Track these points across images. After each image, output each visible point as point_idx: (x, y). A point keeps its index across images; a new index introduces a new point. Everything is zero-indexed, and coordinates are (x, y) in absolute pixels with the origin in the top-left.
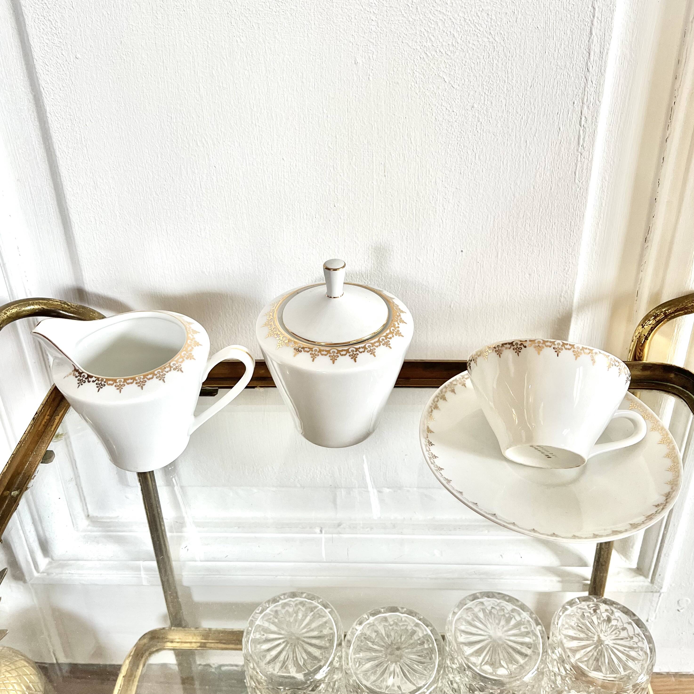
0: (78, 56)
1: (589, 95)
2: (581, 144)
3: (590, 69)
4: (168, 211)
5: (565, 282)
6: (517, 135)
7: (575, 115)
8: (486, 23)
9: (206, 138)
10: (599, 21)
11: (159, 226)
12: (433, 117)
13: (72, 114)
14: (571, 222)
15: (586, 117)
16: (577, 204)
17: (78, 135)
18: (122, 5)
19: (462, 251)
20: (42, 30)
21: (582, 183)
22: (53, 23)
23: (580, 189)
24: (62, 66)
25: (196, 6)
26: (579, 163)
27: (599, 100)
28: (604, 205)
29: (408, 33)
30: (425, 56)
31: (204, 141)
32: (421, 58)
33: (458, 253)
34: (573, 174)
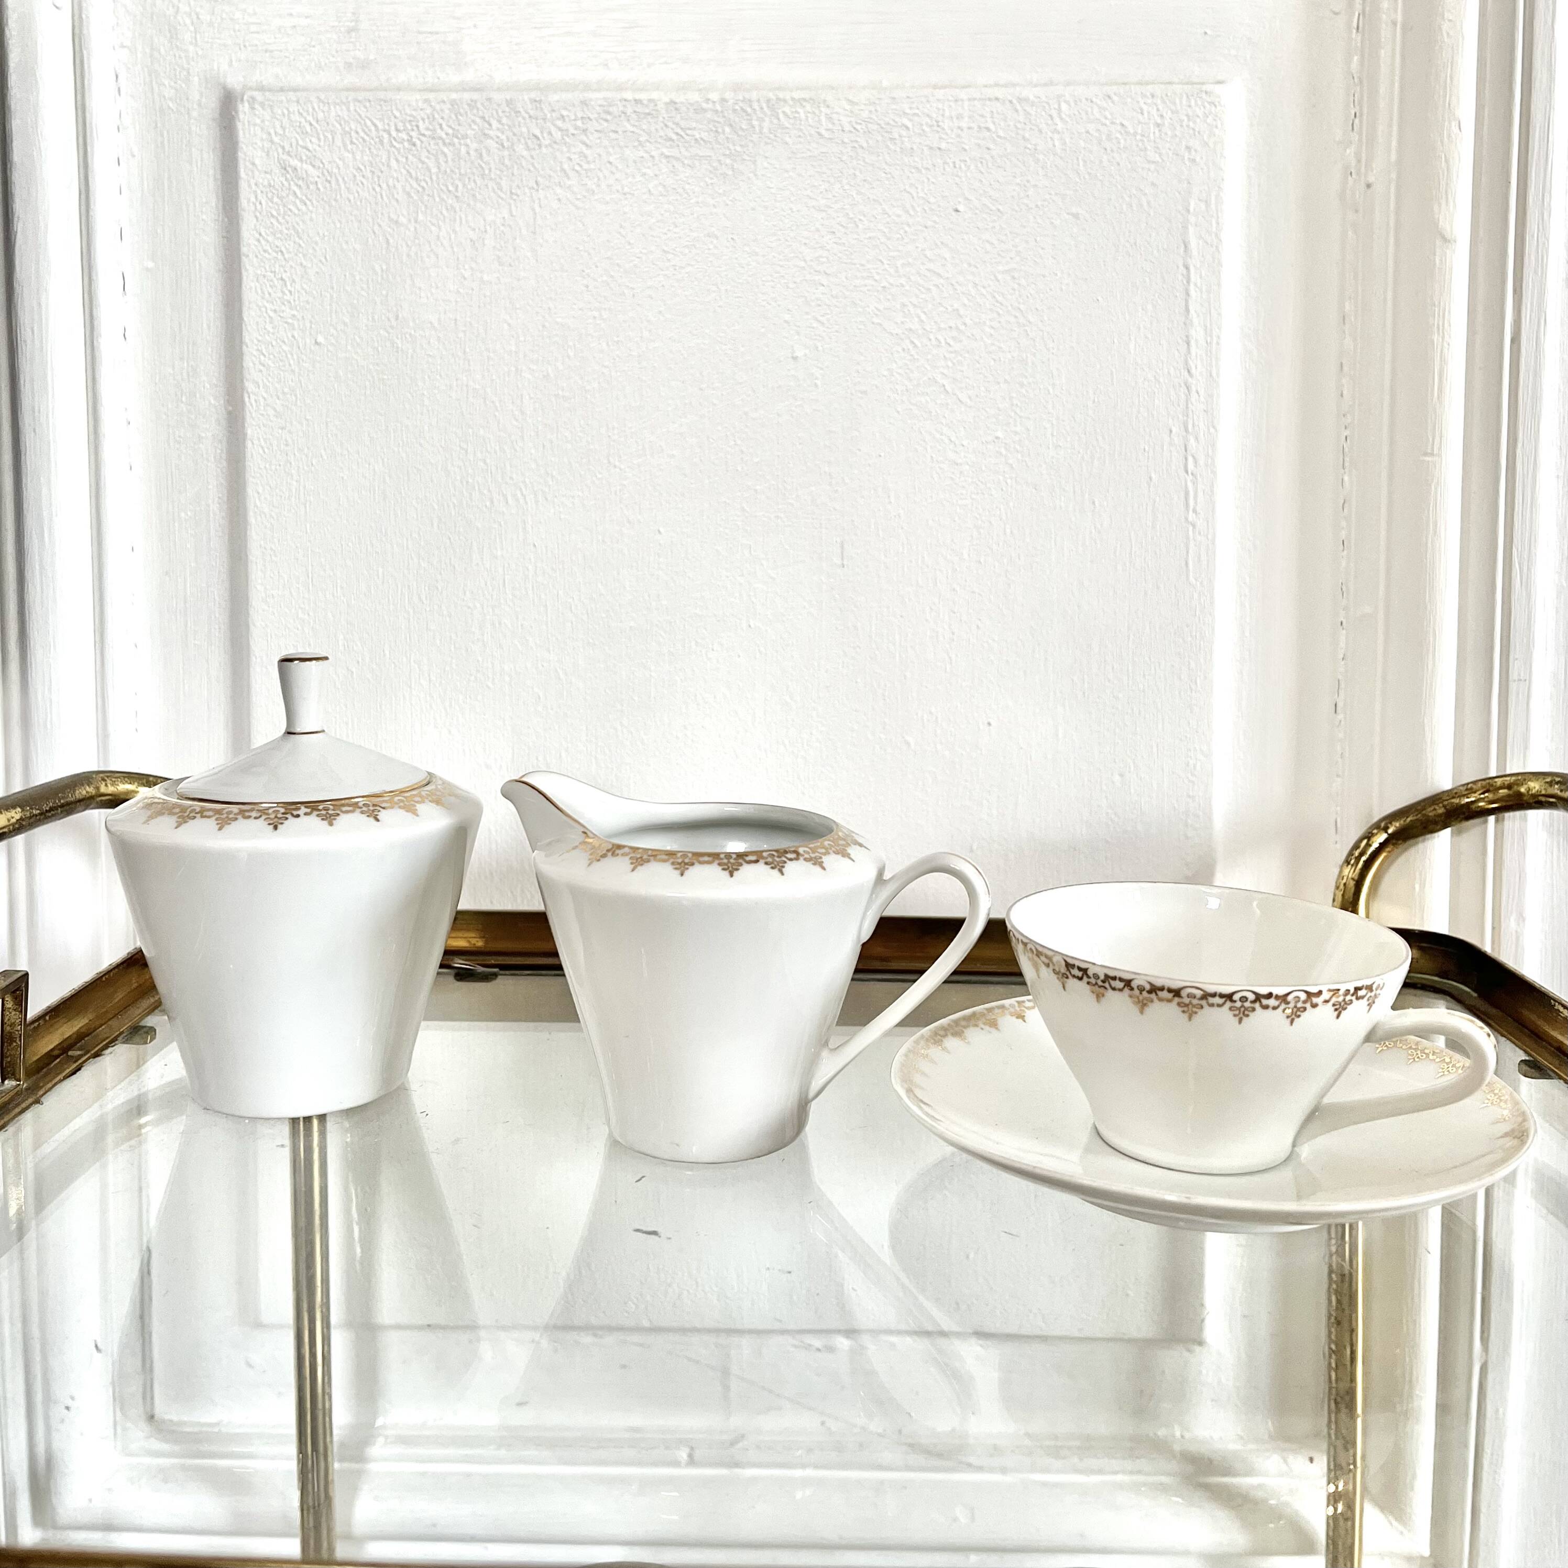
0: (320, 339)
1: (1195, 417)
2: (1191, 508)
3: (1193, 371)
5: (1191, 794)
6: (1077, 490)
7: (1174, 453)
8: (1012, 292)
9: (524, 490)
10: (1198, 290)
11: (416, 666)
12: (928, 456)
13: (290, 443)
14: (1189, 662)
15: (1196, 456)
16: (1196, 625)
17: (295, 483)
18: (408, 255)
19: (989, 724)
20: (267, 296)
21: (1201, 583)
22: (288, 284)
23: (1199, 596)
24: (289, 356)
26: (1192, 543)
27: (1214, 427)
28: (1247, 634)
29: (881, 308)
30: (911, 347)
31: (519, 495)
32: (904, 350)
33: (981, 727)
34: (1183, 564)
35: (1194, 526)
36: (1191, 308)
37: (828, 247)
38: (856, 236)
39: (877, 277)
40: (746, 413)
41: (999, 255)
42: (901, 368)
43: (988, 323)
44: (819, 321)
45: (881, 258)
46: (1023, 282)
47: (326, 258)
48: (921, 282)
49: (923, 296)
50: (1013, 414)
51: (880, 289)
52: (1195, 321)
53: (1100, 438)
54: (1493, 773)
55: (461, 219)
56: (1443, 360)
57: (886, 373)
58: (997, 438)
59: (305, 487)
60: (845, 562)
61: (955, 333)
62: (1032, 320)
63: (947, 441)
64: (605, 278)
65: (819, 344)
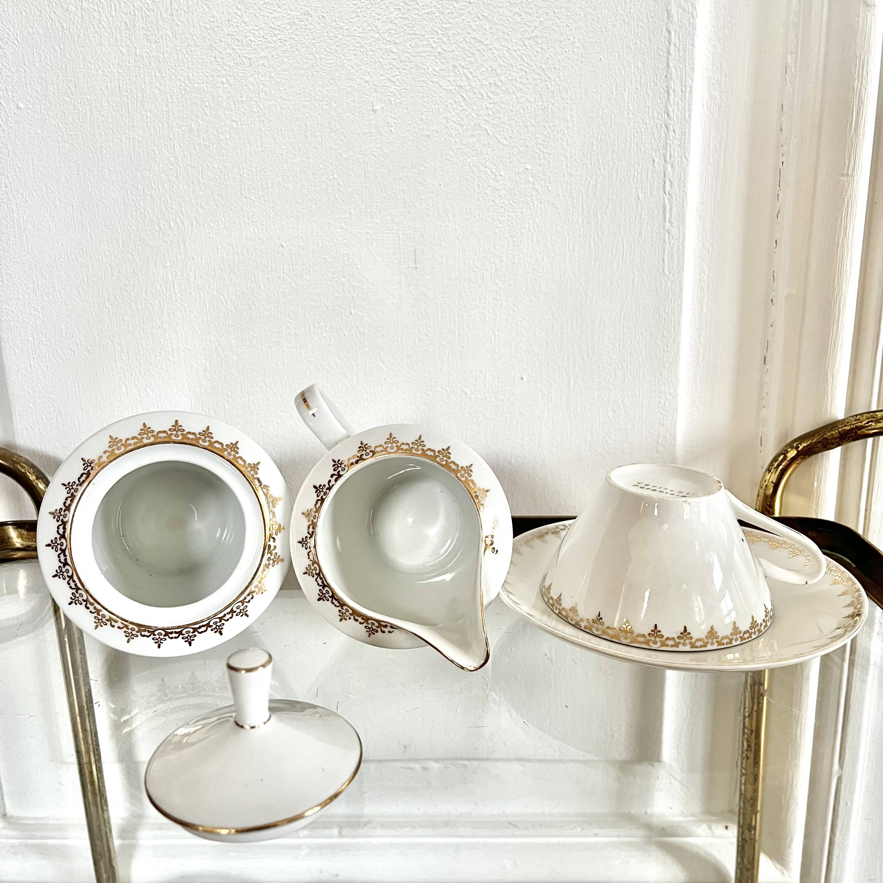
0: (21, 105)
1: (672, 150)
2: (668, 219)
3: (671, 114)
4: (130, 323)
5: (662, 422)
6: (584, 207)
7: (656, 178)
8: (536, 54)
9: (182, 217)
10: (676, 50)
11: (118, 346)
12: (476, 184)
13: (9, 186)
14: (663, 331)
15: (672, 180)
16: (669, 305)
17: (16, 215)
18: (79, 36)
19: (522, 378)
21: (673, 275)
23: (672, 284)
25: (171, 36)
26: (667, 245)
27: (685, 158)
28: (705, 310)
29: (437, 69)
30: (461, 100)
31: (179, 221)
32: (456, 102)
33: (517, 381)
34: (661, 261)
35: (669, 233)
36: (671, 65)
37: (396, 22)
38: (417, 12)
39: (434, 45)
40: (340, 154)
41: (526, 24)
42: (454, 116)
43: (518, 80)
44: (392, 81)
45: (436, 29)
46: (544, 46)
47: (18, 41)
48: (467, 48)
49: (469, 59)
50: (537, 151)
51: (436, 54)
52: (674, 76)
53: (602, 168)
54: (874, 408)
55: (115, 6)
56: (861, 102)
57: (444, 121)
58: (527, 169)
59: (23, 219)
60: (418, 266)
61: (493, 89)
62: (551, 76)
63: (489, 172)
64: (228, 51)
65: (392, 99)
